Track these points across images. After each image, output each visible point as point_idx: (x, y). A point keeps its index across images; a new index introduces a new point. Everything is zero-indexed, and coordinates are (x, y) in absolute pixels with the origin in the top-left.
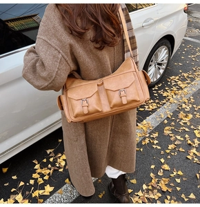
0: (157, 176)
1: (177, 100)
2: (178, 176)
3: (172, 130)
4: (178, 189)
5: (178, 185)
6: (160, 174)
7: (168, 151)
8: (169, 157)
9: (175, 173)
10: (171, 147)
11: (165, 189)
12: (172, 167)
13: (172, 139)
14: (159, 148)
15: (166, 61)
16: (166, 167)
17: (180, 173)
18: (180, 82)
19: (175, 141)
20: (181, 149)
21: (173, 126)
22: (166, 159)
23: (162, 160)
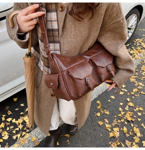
0: (124, 110)
1: (141, 56)
2: (140, 111)
3: (136, 78)
4: (139, 120)
5: (139, 117)
6: (127, 108)
7: (133, 93)
8: (133, 97)
9: (137, 109)
10: (135, 90)
11: (130, 119)
12: (135, 104)
13: (136, 85)
14: (126, 91)
15: (134, 27)
16: (131, 104)
17: (141, 109)
18: (143, 44)
19: (138, 86)
20: (142, 92)
21: (137, 75)
22: (131, 98)
23: (128, 99)
